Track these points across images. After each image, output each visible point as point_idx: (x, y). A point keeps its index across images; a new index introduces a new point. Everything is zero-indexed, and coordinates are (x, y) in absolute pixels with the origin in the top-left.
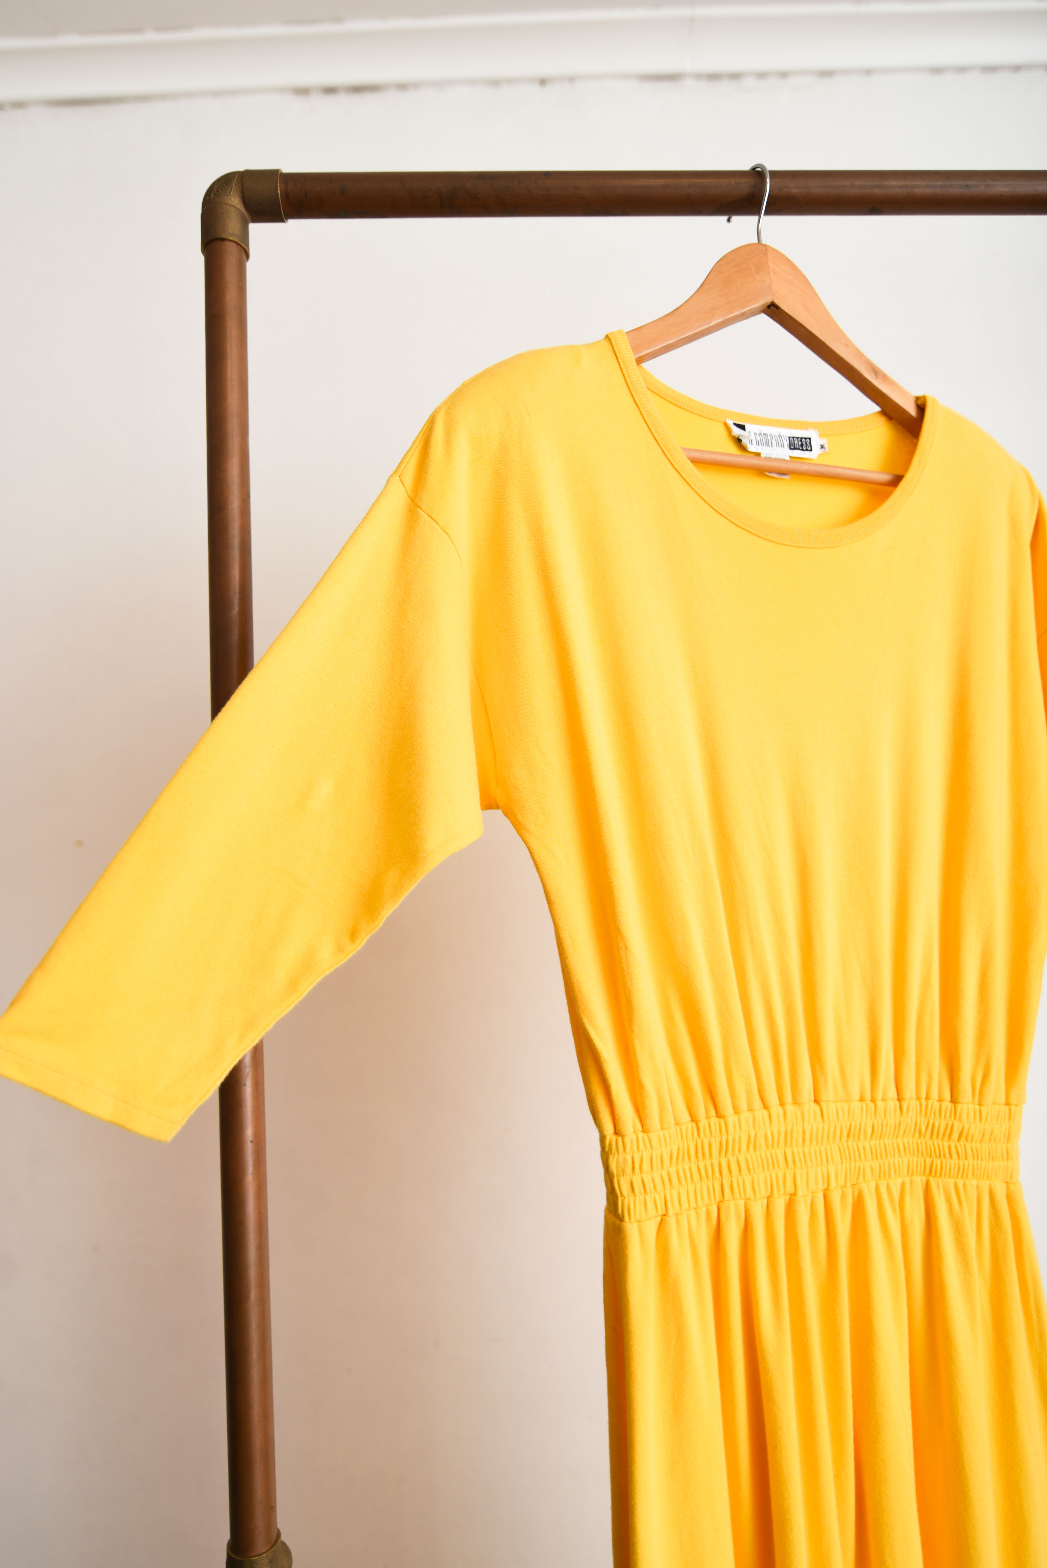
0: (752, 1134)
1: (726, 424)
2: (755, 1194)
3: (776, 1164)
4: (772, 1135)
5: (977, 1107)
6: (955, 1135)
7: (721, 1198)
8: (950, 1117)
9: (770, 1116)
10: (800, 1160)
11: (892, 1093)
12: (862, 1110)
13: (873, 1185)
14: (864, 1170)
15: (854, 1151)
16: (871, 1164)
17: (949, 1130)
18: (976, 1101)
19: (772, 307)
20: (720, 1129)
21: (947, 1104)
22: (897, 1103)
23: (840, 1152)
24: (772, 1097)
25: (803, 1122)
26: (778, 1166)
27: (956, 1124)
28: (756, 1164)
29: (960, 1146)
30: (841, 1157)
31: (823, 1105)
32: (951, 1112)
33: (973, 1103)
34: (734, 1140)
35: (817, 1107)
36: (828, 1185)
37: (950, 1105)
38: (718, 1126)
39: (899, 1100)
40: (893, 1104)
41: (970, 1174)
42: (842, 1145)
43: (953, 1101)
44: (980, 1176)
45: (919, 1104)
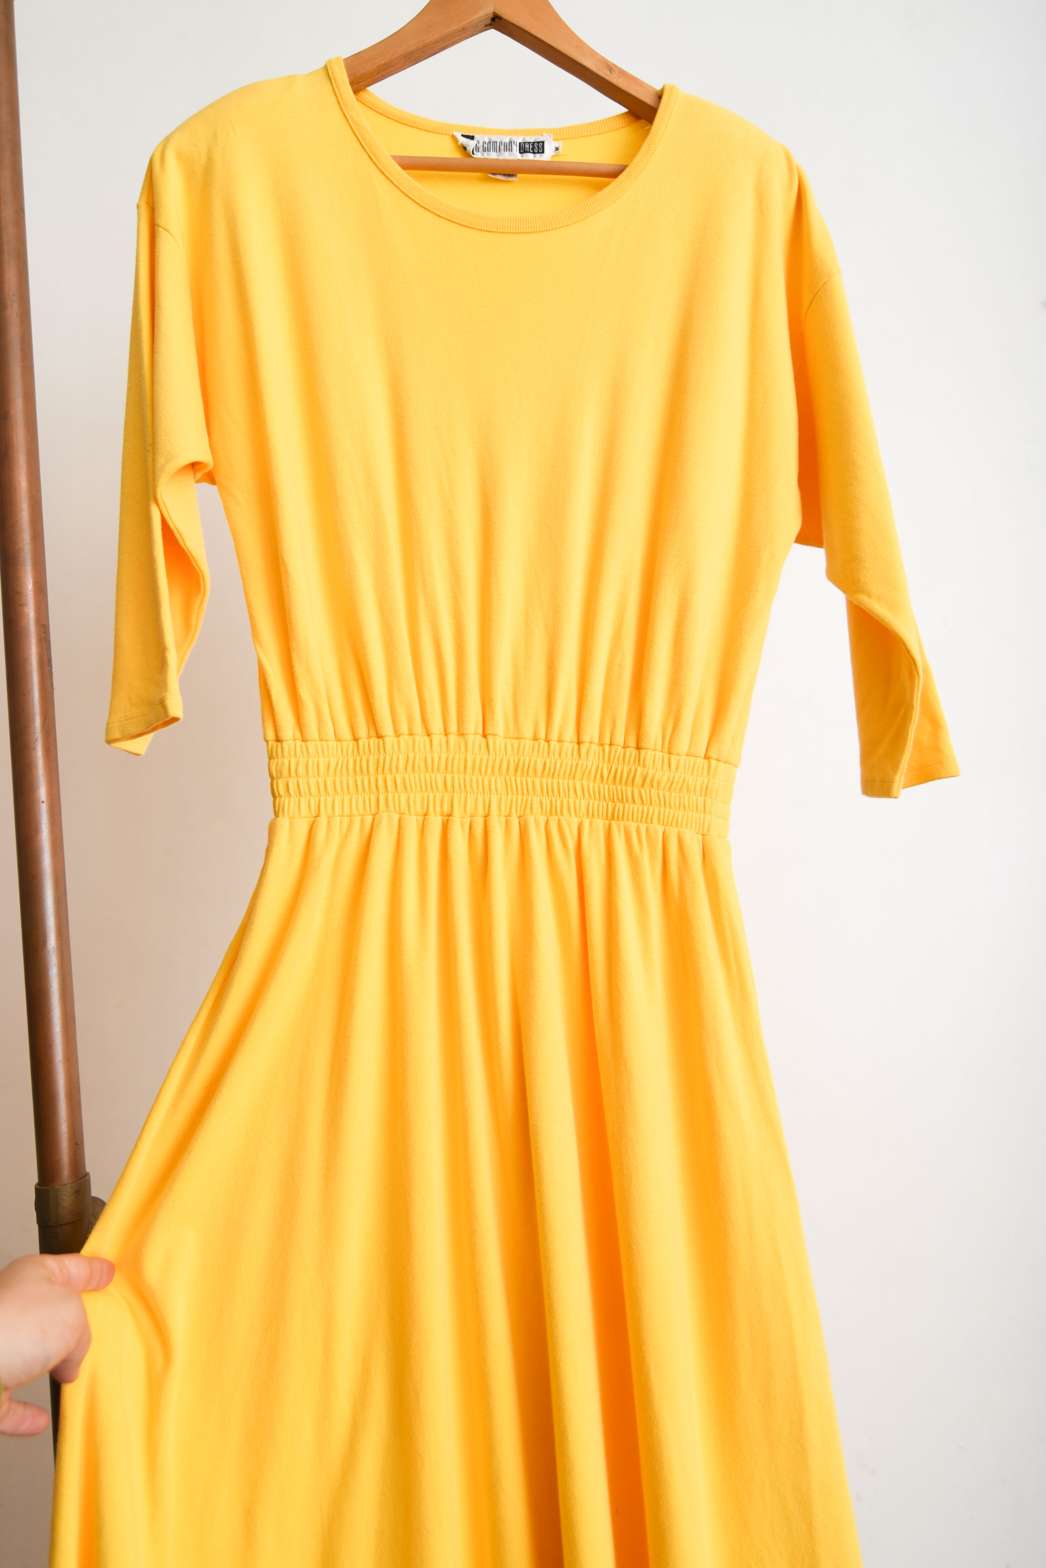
0: (411, 756)
1: (453, 137)
2: (409, 810)
3: (434, 785)
4: (432, 759)
5: (666, 756)
6: (638, 781)
7: (377, 810)
8: (634, 763)
9: (431, 742)
10: (460, 785)
11: (570, 734)
12: (534, 747)
13: (542, 820)
14: (531, 804)
15: (521, 784)
16: (540, 799)
17: (632, 775)
18: (666, 750)
19: (496, 20)
20: (379, 747)
21: (631, 751)
22: (576, 746)
23: (506, 784)
24: (437, 726)
25: (466, 751)
26: (437, 788)
27: (640, 769)
28: (413, 783)
29: (645, 791)
30: (507, 788)
31: (490, 738)
32: (635, 758)
33: (662, 751)
34: (391, 760)
35: (483, 740)
36: (489, 811)
37: (634, 751)
38: (376, 744)
39: (579, 744)
40: (569, 746)
41: (655, 820)
42: (508, 778)
43: (638, 748)
44: (667, 823)
45: (601, 749)
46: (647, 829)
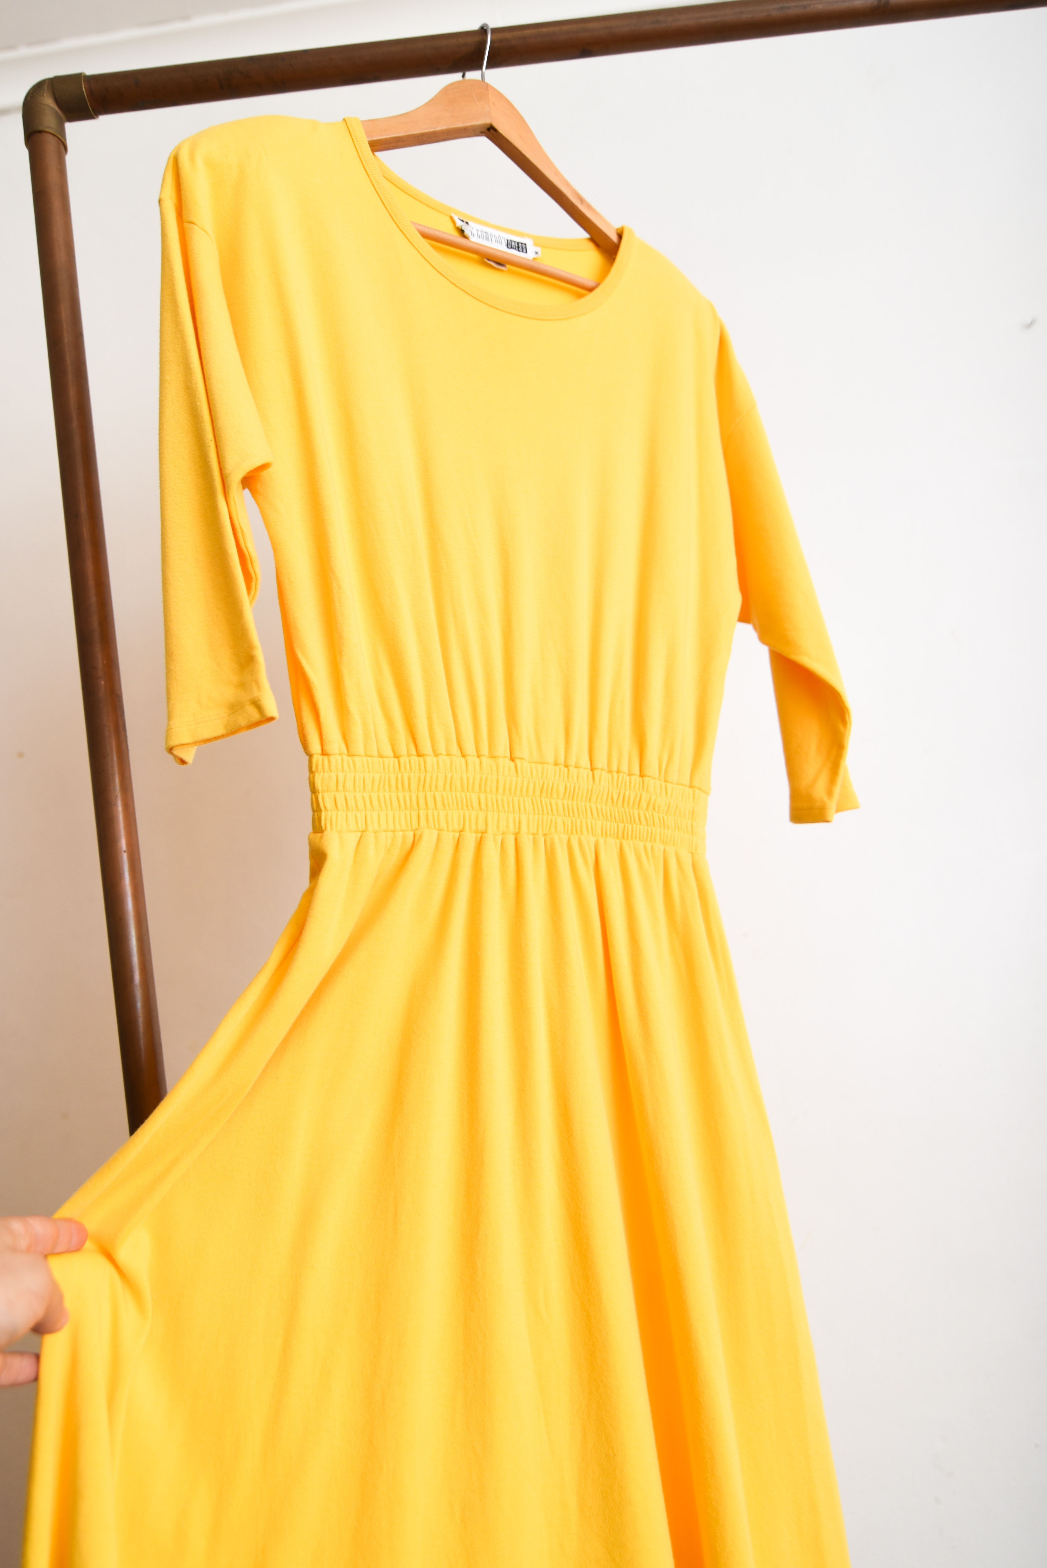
0: (449, 775)
1: (451, 218)
2: (447, 826)
3: (469, 804)
4: (468, 779)
5: (663, 784)
6: (644, 804)
7: (417, 826)
8: (639, 788)
9: (466, 763)
10: (493, 804)
11: (585, 762)
12: (555, 771)
13: (565, 837)
14: (556, 823)
15: (546, 805)
16: (563, 819)
17: (638, 799)
18: (662, 778)
19: (492, 130)
20: (419, 765)
21: (636, 778)
22: (591, 773)
23: (533, 804)
24: (470, 748)
25: (498, 772)
26: (472, 806)
27: (644, 794)
28: (451, 801)
29: (649, 814)
30: (534, 808)
31: (518, 761)
32: (639, 784)
33: (659, 780)
34: (431, 777)
35: (512, 763)
36: (519, 829)
37: (639, 779)
38: (417, 763)
39: (592, 770)
40: (585, 773)
41: (658, 839)
42: (534, 799)
43: (642, 775)
44: (666, 842)
45: (610, 776)
46: (652, 847)
